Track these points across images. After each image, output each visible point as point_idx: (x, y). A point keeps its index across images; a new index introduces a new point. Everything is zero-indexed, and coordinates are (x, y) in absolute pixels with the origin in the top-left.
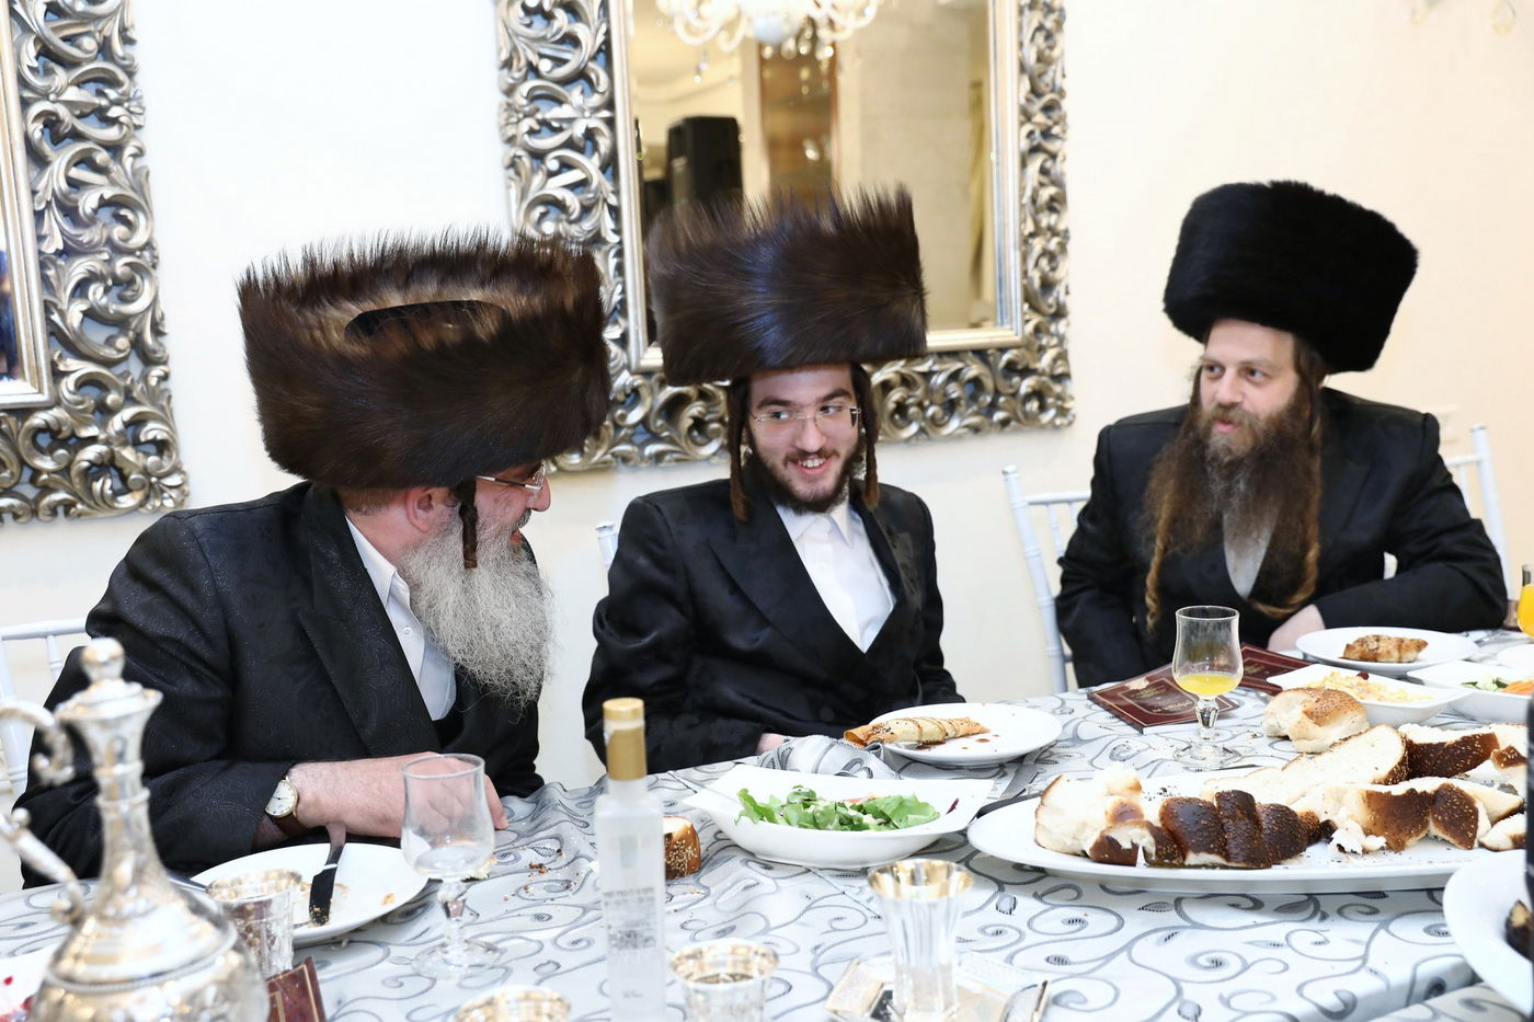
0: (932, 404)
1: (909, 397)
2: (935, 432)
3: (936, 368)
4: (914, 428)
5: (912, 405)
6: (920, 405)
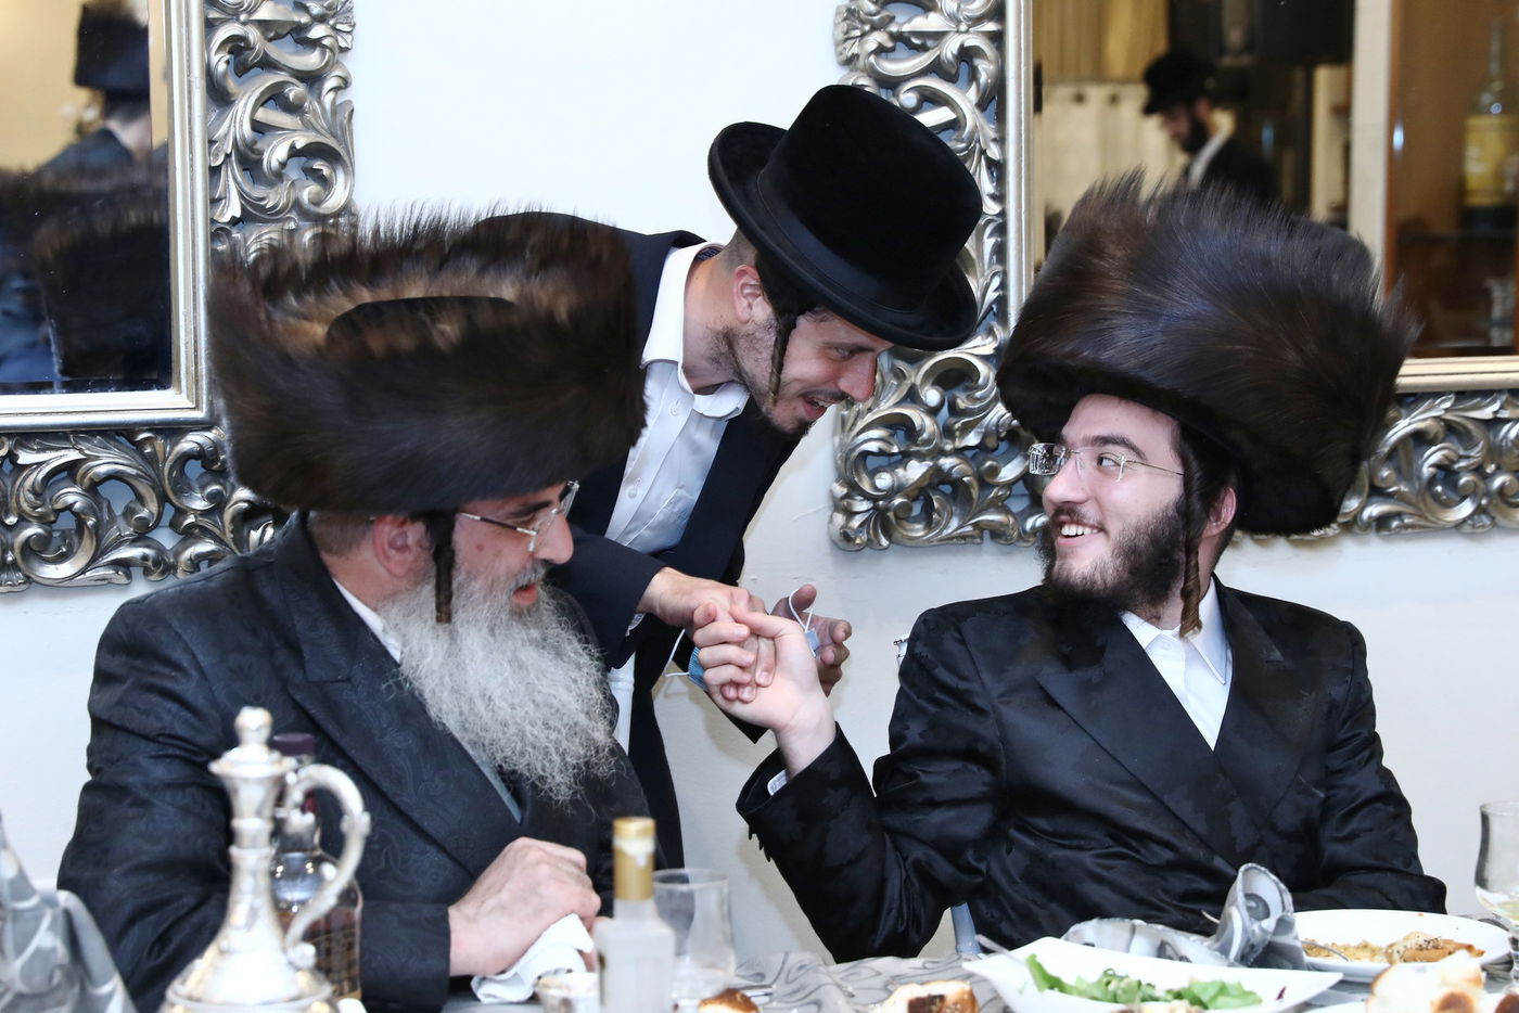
0: (1499, 469)
1: (1461, 457)
2: (1505, 516)
3: (1505, 414)
4: (1466, 508)
5: (1467, 469)
6: (1478, 470)
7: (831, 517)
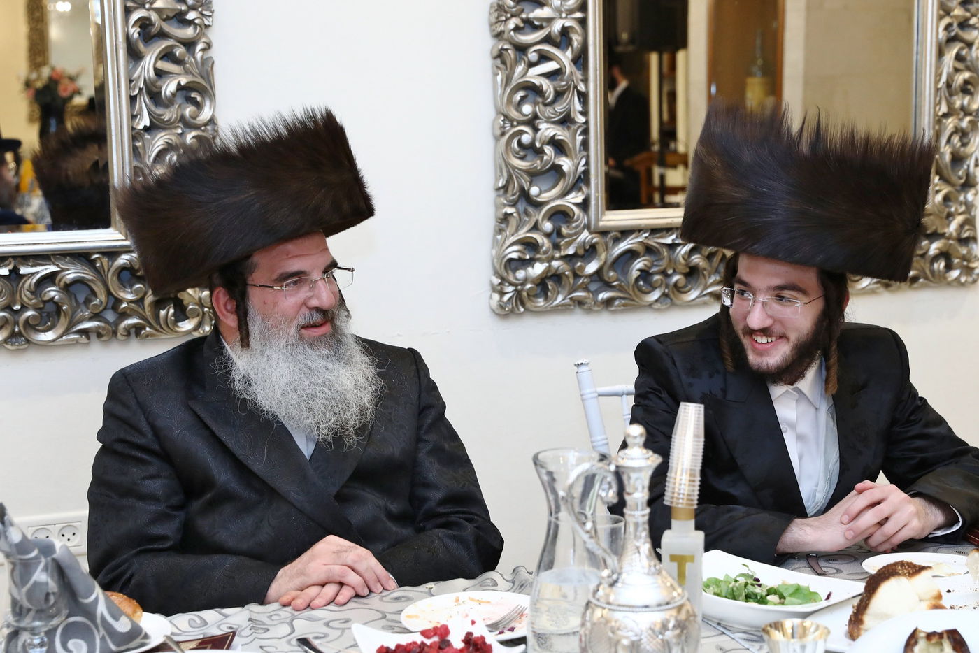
7: (491, 296)
